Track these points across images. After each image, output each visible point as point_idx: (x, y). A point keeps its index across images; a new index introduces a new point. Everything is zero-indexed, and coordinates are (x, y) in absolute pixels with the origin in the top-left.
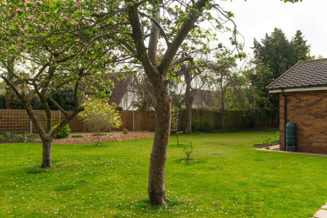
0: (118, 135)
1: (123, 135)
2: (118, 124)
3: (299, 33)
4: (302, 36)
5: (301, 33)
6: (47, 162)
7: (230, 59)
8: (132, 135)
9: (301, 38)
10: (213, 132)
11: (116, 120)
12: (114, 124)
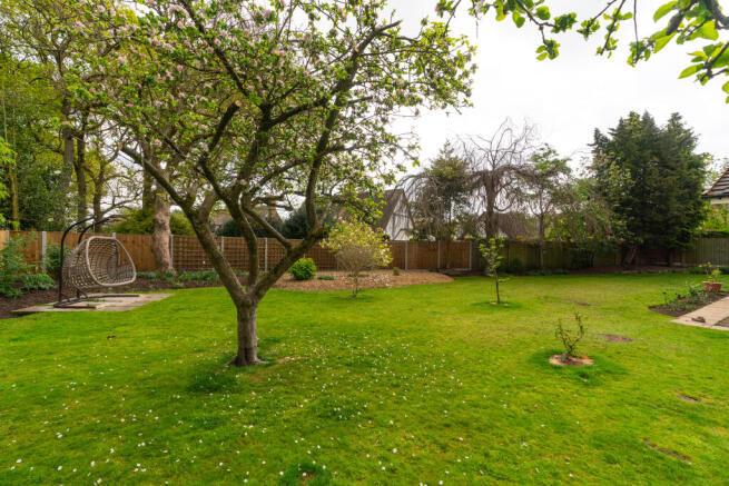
0: (386, 276)
1: (394, 278)
2: (387, 261)
3: (676, 117)
4: (681, 121)
5: (680, 118)
6: (246, 353)
7: (556, 162)
8: (407, 277)
9: (679, 126)
10: (527, 275)
11: (384, 254)
12: (381, 260)
